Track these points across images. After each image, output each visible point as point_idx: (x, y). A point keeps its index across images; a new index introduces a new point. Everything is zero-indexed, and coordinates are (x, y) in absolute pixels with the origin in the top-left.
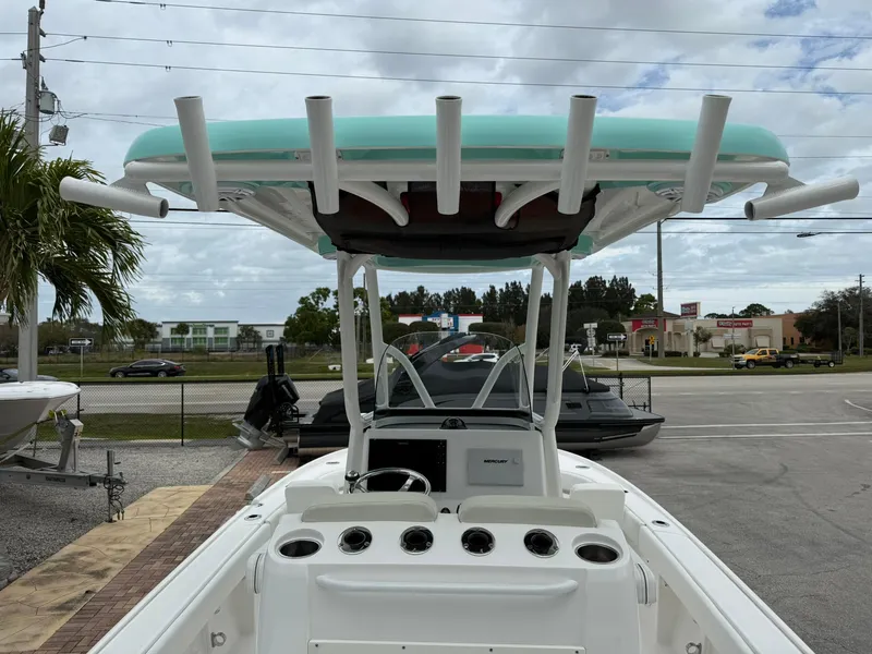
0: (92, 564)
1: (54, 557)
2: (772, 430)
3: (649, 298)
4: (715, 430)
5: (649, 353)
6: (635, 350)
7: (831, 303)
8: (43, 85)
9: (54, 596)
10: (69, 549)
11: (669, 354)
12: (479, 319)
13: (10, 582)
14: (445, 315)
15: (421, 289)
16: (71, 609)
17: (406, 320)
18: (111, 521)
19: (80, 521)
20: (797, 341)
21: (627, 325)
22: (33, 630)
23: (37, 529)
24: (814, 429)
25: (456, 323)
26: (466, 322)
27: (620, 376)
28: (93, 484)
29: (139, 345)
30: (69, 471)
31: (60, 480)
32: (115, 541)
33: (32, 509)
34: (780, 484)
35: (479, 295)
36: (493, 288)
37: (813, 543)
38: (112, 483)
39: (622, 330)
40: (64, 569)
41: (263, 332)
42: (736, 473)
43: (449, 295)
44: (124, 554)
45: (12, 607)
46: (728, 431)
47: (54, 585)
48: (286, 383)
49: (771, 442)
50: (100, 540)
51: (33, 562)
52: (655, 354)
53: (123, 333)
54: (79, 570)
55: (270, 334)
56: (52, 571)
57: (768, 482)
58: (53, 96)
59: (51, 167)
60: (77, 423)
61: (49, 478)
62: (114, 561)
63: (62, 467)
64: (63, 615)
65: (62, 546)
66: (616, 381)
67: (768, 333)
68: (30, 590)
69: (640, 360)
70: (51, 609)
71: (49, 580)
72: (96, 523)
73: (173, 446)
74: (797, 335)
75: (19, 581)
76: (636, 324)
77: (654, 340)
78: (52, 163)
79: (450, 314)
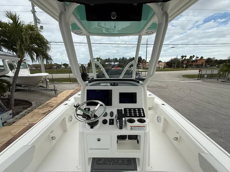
0: (51, 105)
1: (45, 104)
2: (164, 80)
3: (144, 60)
4: (155, 80)
5: (144, 68)
6: (142, 68)
7: (172, 60)
8: (37, 17)
9: (43, 111)
10: (48, 102)
11: (147, 68)
12: (118, 63)
13: (35, 109)
14: (113, 62)
15: (109, 58)
16: (45, 114)
17: (107, 63)
18: (56, 97)
19: (51, 97)
20: (166, 66)
21: (141, 64)
22: (37, 119)
23: (43, 98)
24: (170, 80)
25: (114, 63)
26: (116, 63)
27: (141, 71)
28: (52, 91)
29: (66, 67)
30: (48, 88)
31: (47, 90)
32: (56, 100)
33: (43, 94)
34: (166, 89)
35: (118, 59)
36: (120, 58)
37: (174, 99)
38: (55, 90)
39: (140, 65)
40: (46, 106)
41: (85, 65)
42: (160, 87)
43: (113, 59)
44: (57, 103)
45: (34, 114)
46: (157, 80)
47: (43, 109)
48: (86, 73)
49: (164, 82)
50: (53, 100)
51: (41, 104)
52: (145, 68)
53: (63, 66)
54: (48, 106)
55: (86, 66)
56: (44, 106)
57: (165, 88)
58: (39, 20)
59: (27, 26)
60: (48, 80)
61: (45, 90)
62: (55, 104)
63: (47, 88)
64: (43, 115)
65: (47, 101)
66: (141, 72)
67: (162, 65)
68: (39, 110)
69: (142, 69)
70: (41, 114)
71: (43, 108)
72: (54, 97)
73: (69, 83)
74: (166, 65)
75: (37, 108)
76: (142, 64)
77: (145, 66)
78: (27, 25)
79: (114, 62)
